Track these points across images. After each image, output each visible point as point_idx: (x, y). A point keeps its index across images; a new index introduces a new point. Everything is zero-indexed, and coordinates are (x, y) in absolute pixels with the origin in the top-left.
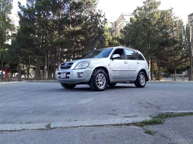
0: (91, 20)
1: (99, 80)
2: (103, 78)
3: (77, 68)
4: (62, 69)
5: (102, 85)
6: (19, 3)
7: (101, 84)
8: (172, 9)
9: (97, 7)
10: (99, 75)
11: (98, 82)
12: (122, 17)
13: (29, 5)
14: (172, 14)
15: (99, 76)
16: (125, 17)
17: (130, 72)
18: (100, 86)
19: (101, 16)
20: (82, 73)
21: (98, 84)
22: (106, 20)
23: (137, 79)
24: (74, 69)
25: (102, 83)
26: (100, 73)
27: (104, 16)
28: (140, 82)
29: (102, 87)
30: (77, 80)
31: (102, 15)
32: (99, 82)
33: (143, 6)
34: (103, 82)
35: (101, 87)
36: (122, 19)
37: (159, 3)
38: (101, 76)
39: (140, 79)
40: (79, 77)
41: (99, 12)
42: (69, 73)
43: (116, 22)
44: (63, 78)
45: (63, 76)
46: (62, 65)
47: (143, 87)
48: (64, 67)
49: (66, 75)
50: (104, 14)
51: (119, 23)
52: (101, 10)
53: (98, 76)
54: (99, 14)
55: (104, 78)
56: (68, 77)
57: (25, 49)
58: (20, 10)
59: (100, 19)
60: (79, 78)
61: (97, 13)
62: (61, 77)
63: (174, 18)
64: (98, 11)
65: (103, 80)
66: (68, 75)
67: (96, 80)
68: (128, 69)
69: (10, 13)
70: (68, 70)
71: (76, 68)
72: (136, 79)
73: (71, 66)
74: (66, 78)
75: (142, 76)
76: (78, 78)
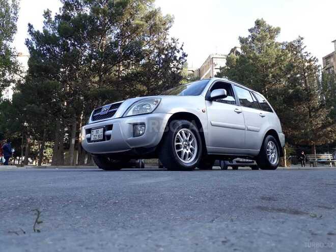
0: (159, 56)
1: (181, 143)
2: (190, 139)
3: (130, 113)
4: (96, 120)
5: (190, 156)
6: (30, 26)
7: (186, 152)
8: (302, 39)
9: (168, 35)
10: (183, 130)
11: (178, 147)
12: (210, 61)
13: (49, 30)
14: (302, 48)
15: (181, 133)
16: (215, 61)
17: (247, 132)
18: (184, 159)
19: (176, 49)
20: (143, 124)
21: (180, 153)
22: (186, 56)
23: (261, 150)
24: (122, 117)
25: (189, 151)
26: (184, 126)
27: (181, 49)
28: (269, 156)
29: (190, 161)
30: (128, 141)
31: (178, 47)
32: (182, 149)
33: (249, 36)
34: (191, 150)
35: (187, 162)
36: (210, 64)
37: (277, 31)
38: (187, 135)
39: (268, 151)
40: (135, 134)
41: (174, 42)
42: (110, 127)
43: (199, 70)
44: (98, 141)
45: (97, 134)
46: (96, 112)
47: (274, 168)
48: (99, 115)
49: (104, 131)
50: (183, 46)
51: (206, 71)
52: (176, 38)
53: (178, 134)
54: (172, 47)
55: (194, 139)
56: (109, 137)
57: (33, 105)
58: (30, 38)
59: (175, 55)
60: (134, 137)
61: (169, 44)
62: (92, 139)
63: (306, 54)
64: (170, 41)
65: (192, 145)
66: (108, 132)
67: (176, 144)
68: (243, 126)
69: (11, 40)
70: (108, 121)
71: (128, 115)
72: (259, 150)
73: (115, 111)
74: (104, 140)
75: (270, 145)
76: (131, 138)
